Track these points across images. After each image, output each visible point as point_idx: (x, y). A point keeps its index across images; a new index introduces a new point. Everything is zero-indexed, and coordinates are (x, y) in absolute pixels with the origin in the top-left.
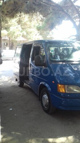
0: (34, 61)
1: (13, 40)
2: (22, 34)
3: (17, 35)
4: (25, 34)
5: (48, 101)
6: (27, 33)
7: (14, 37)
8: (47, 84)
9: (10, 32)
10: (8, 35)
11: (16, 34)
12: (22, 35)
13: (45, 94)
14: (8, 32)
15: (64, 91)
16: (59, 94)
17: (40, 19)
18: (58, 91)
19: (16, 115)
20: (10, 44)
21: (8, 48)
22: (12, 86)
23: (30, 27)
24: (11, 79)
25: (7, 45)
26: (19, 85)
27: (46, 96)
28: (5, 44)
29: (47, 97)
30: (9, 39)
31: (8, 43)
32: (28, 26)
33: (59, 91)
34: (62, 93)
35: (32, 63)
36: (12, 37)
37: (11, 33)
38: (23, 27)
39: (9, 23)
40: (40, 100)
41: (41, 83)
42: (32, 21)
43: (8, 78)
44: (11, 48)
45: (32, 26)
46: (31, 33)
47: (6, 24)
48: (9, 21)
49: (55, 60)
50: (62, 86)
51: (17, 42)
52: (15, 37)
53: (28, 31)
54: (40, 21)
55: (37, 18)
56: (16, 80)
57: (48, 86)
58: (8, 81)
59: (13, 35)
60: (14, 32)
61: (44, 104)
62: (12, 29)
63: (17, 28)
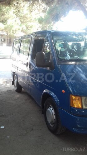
0: (35, 60)
1: (11, 36)
2: (21, 28)
3: (16, 29)
4: (25, 28)
5: (54, 117)
6: (27, 28)
7: (11, 31)
8: (53, 93)
9: (7, 25)
10: (6, 29)
11: (14, 29)
12: (21, 30)
13: (51, 107)
14: (5, 26)
15: (80, 106)
16: (73, 110)
17: (43, 9)
18: (71, 105)
19: (8, 137)
20: (8, 39)
21: (5, 45)
22: (7, 91)
23: (30, 21)
24: (6, 82)
25: (4, 41)
26: (16, 89)
27: (51, 110)
28: (3, 40)
29: (53, 111)
30: (6, 35)
31: (6, 39)
32: (29, 20)
33: (73, 105)
34: (76, 108)
35: (32, 62)
36: (10, 31)
37: (8, 27)
38: (22, 20)
39: (7, 16)
40: (43, 113)
41: (44, 91)
42: (33, 11)
43: (3, 80)
44: (9, 44)
45: (33, 20)
46: (31, 27)
47: (3, 17)
48: (6, 13)
49: (64, 58)
50: (77, 98)
51: (15, 37)
52: (13, 32)
53: (28, 25)
54: (43, 11)
55: (38, 8)
56: (13, 83)
57: (55, 96)
58: (3, 84)
59: (10, 29)
60: (12, 26)
61: (49, 121)
62: (9, 22)
63: (15, 21)
